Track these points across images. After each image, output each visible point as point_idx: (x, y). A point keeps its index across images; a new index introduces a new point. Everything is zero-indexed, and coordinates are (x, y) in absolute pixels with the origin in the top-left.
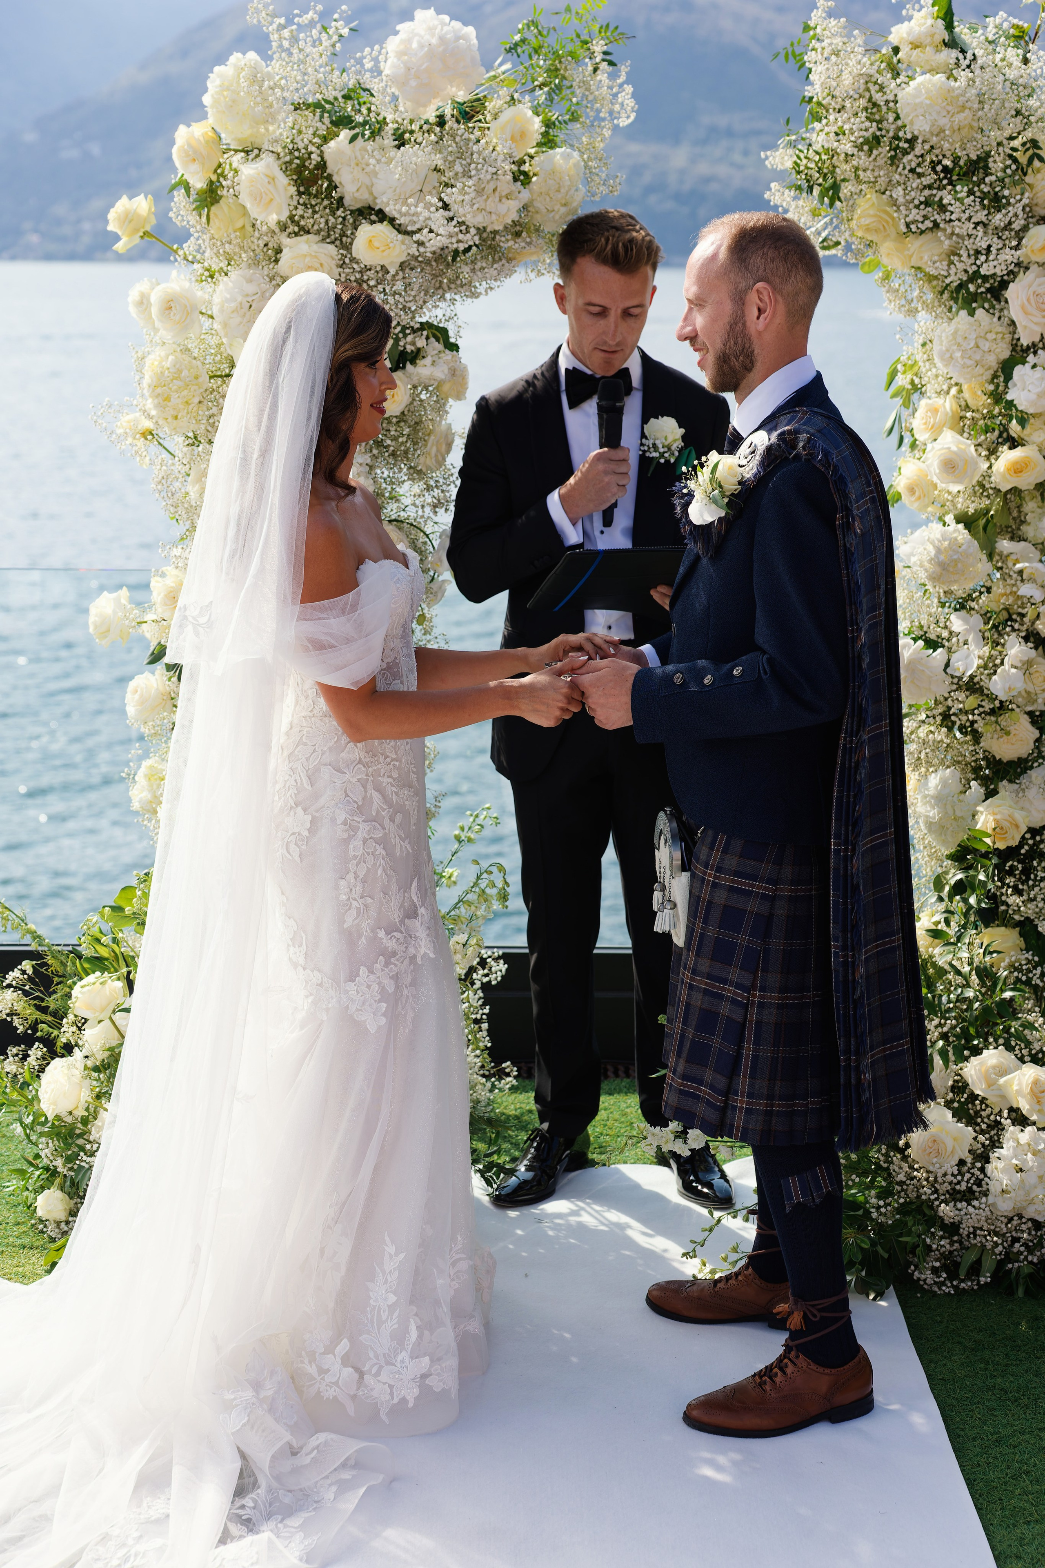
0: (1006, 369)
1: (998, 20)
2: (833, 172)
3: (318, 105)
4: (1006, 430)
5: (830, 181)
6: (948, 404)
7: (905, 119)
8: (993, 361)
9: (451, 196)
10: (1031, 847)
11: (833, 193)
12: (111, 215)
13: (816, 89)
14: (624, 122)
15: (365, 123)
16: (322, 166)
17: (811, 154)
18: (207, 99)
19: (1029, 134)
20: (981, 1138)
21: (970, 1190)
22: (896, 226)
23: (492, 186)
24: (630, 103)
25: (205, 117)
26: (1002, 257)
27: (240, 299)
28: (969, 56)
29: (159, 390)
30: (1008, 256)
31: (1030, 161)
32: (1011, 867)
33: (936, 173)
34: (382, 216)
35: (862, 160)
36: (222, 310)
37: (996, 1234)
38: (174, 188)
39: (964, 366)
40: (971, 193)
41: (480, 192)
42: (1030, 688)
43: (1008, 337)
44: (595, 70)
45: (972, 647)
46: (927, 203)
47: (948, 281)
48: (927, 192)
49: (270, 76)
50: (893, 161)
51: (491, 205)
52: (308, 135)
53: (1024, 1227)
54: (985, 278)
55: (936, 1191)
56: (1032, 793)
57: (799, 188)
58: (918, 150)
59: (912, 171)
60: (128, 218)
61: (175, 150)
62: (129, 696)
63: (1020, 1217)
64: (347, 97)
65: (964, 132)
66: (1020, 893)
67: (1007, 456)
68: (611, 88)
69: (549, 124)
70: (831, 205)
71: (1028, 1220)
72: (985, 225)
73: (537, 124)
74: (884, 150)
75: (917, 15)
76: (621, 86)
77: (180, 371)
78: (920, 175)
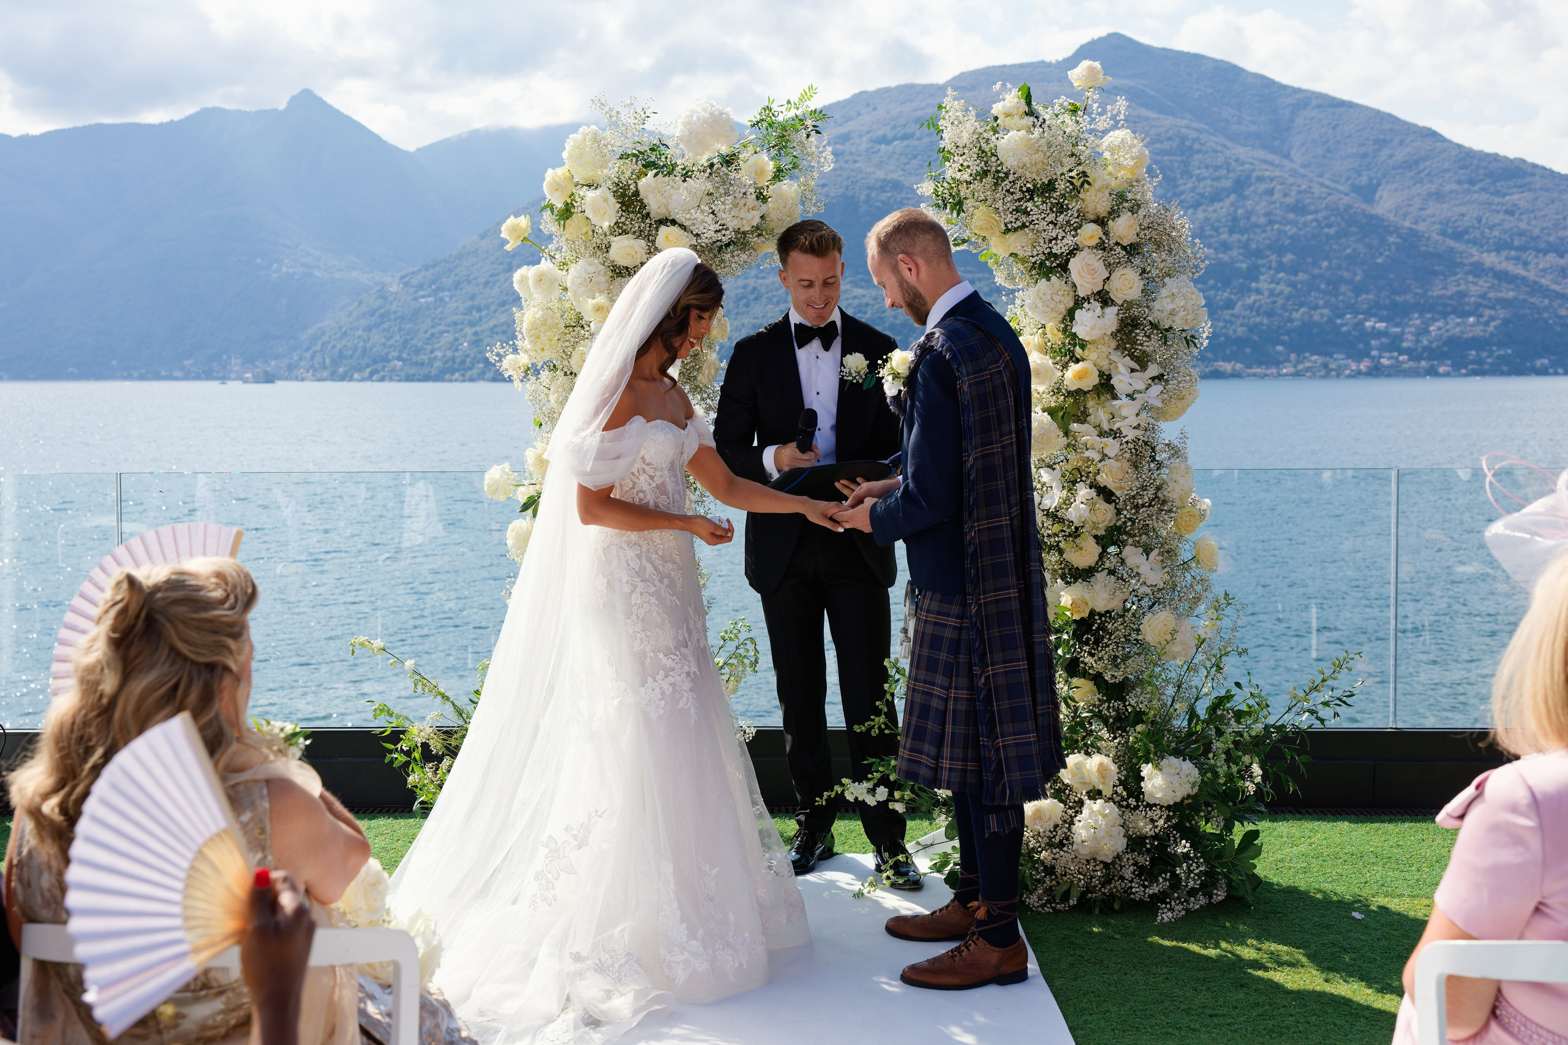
0: (1070, 315)
1: (1061, 101)
2: (958, 195)
3: (634, 155)
4: (1074, 355)
5: (957, 199)
6: (1037, 339)
7: (1002, 159)
8: (1062, 309)
9: (718, 207)
10: (1099, 625)
11: (959, 206)
12: (503, 229)
13: (947, 143)
14: (827, 168)
15: (664, 166)
16: (637, 193)
17: (945, 184)
18: (565, 155)
19: (1080, 168)
20: (1070, 812)
21: (1061, 841)
22: (999, 227)
23: (743, 201)
24: (831, 157)
25: (564, 164)
26: (1065, 241)
27: (584, 275)
28: (1041, 120)
29: (532, 332)
30: (1069, 240)
31: (1082, 185)
32: (1088, 639)
33: (1023, 192)
34: (674, 222)
35: (976, 185)
36: (573, 284)
37: (1080, 873)
38: (543, 209)
39: (1044, 312)
40: (1044, 202)
41: (736, 206)
42: (1095, 519)
43: (1072, 294)
44: (808, 136)
45: (1055, 490)
46: (1017, 210)
47: (1033, 260)
48: (1017, 204)
49: (604, 138)
50: (996, 184)
51: (743, 213)
52: (628, 174)
53: (1098, 868)
54: (1056, 256)
55: (1038, 842)
56: (1097, 587)
57: (938, 206)
58: (1011, 178)
59: (1008, 191)
60: (514, 229)
61: (545, 184)
62: (509, 533)
63: (1095, 860)
64: (652, 150)
65: (1039, 166)
66: (1092, 655)
67: (1074, 368)
68: (817, 147)
69: (779, 170)
70: (958, 215)
71: (1101, 862)
72: (1055, 225)
73: (771, 166)
74: (989, 179)
75: (1007, 97)
76: (824, 146)
77: (546, 320)
78: (1012, 193)
